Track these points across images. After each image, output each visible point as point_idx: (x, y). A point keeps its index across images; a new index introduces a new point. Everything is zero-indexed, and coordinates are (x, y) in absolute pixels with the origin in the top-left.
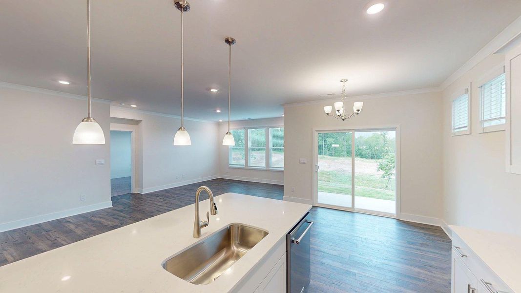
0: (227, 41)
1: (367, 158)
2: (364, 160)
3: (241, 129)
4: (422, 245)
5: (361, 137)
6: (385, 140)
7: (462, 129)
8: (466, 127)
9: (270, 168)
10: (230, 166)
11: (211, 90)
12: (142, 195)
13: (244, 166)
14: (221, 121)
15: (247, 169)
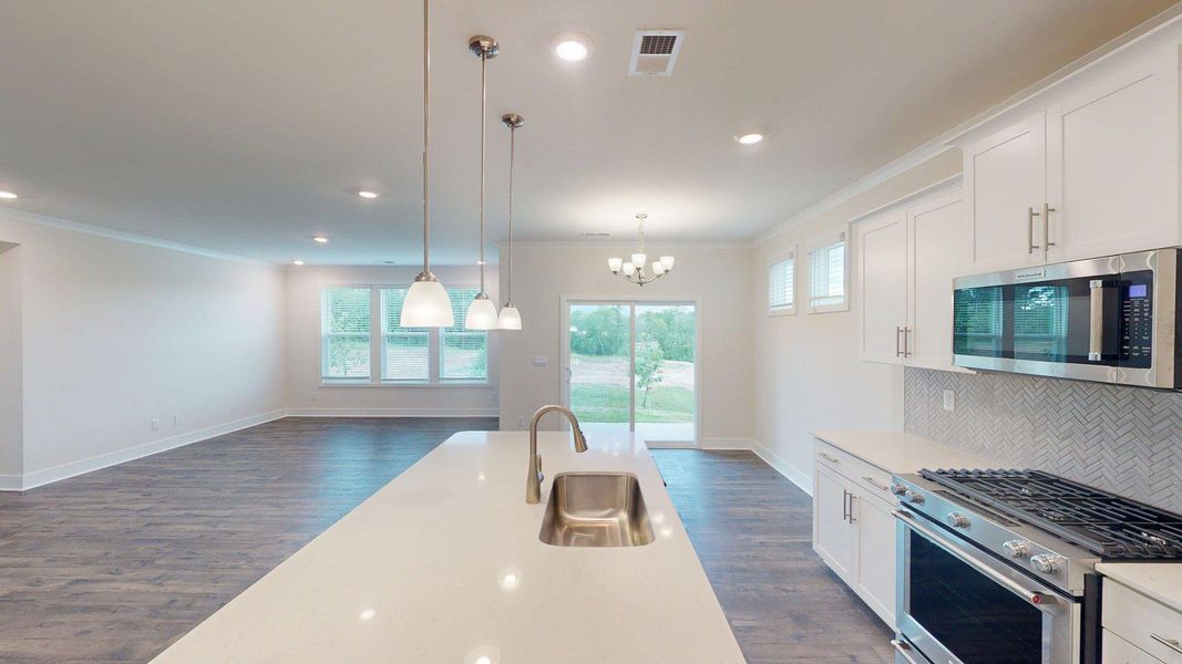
0: (507, 120)
1: (590, 354)
2: (586, 357)
3: (364, 286)
4: (743, 478)
5: (578, 313)
6: (618, 320)
7: (785, 308)
8: (790, 304)
9: (441, 382)
10: (324, 381)
11: (362, 194)
12: (20, 493)
13: (368, 382)
14: (299, 263)
15: (377, 387)
